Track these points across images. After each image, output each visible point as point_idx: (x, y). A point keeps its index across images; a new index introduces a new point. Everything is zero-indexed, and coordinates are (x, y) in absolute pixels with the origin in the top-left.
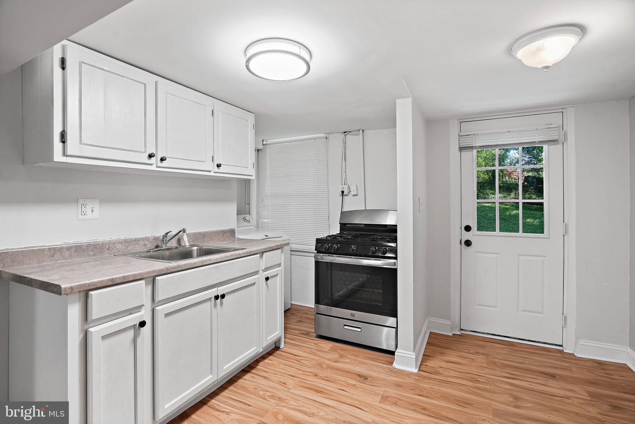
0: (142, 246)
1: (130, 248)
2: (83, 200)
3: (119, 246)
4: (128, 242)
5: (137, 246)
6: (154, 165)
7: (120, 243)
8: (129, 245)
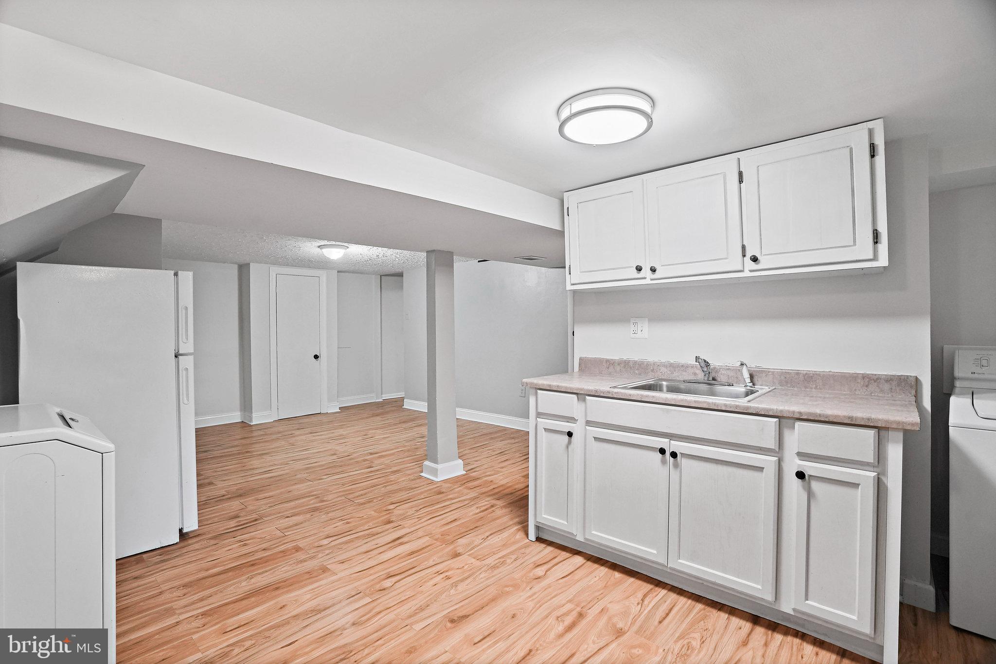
0: (691, 374)
1: (676, 374)
2: (635, 319)
3: (663, 369)
4: (673, 367)
5: (684, 373)
6: (647, 278)
7: (665, 366)
8: (675, 371)
